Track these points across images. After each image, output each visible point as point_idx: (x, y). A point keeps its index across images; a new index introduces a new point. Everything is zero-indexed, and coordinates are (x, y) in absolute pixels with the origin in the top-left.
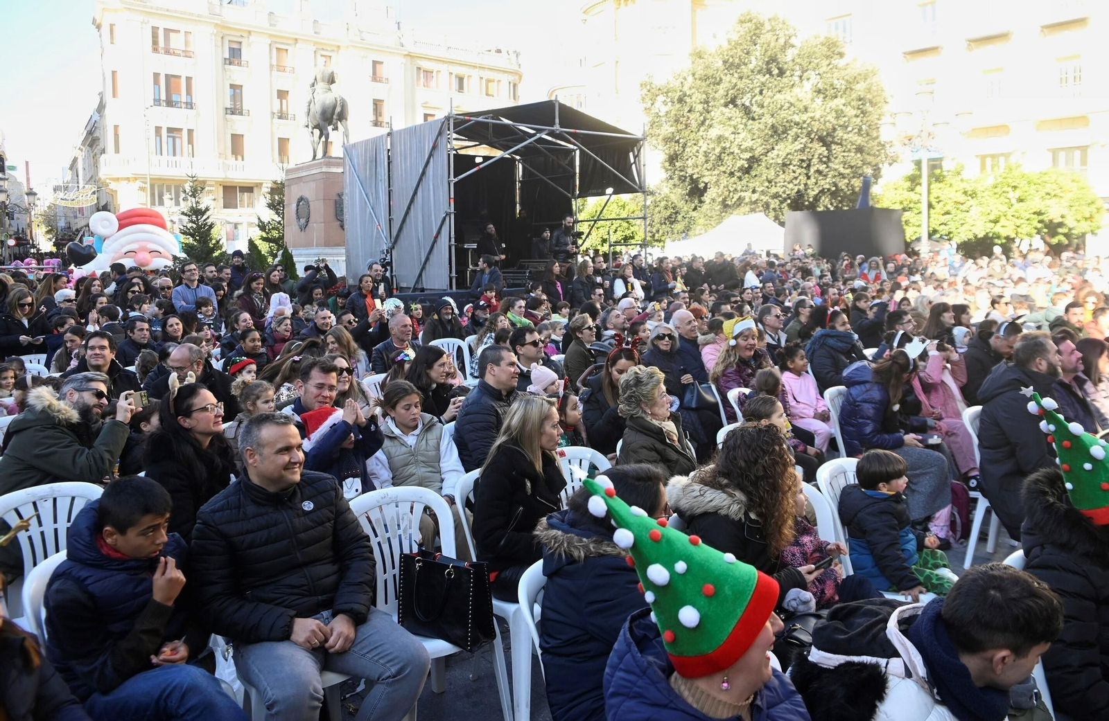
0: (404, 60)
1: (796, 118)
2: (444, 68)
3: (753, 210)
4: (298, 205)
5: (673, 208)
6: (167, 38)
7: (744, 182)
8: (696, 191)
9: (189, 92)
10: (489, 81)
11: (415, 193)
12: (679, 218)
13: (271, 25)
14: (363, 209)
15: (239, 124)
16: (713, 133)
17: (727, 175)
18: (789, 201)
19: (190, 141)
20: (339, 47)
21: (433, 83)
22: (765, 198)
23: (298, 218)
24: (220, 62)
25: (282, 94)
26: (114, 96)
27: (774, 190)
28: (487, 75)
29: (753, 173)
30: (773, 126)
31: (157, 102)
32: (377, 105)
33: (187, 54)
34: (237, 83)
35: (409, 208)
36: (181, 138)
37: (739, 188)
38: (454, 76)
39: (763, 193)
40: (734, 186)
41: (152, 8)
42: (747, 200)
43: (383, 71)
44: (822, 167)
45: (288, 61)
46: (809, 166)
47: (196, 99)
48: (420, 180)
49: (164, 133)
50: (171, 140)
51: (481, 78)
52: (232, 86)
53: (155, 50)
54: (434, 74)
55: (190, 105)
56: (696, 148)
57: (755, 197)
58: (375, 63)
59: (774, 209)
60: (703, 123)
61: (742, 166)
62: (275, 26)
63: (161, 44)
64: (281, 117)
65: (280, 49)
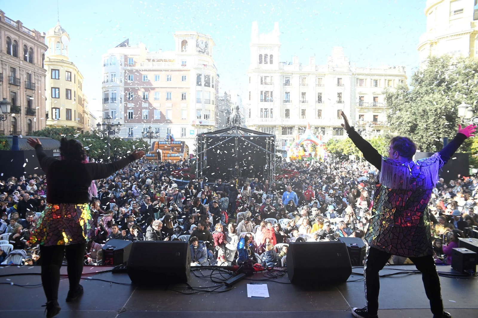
0: (351, 77)
2: (369, 78)
6: (265, 79)
10: (389, 81)
13: (300, 70)
15: (288, 106)
19: (271, 112)
20: (325, 74)
21: (364, 84)
24: (282, 84)
25: (303, 94)
26: (250, 99)
28: (388, 78)
31: (262, 100)
32: (339, 95)
33: (271, 84)
34: (288, 91)
36: (268, 111)
38: (373, 80)
41: (261, 70)
43: (342, 82)
45: (306, 81)
49: (263, 110)
50: (265, 112)
51: (386, 80)
52: (286, 93)
53: (262, 84)
54: (364, 80)
55: (272, 101)
58: (339, 79)
62: (301, 70)
63: (263, 81)
64: (303, 102)
65: (303, 78)
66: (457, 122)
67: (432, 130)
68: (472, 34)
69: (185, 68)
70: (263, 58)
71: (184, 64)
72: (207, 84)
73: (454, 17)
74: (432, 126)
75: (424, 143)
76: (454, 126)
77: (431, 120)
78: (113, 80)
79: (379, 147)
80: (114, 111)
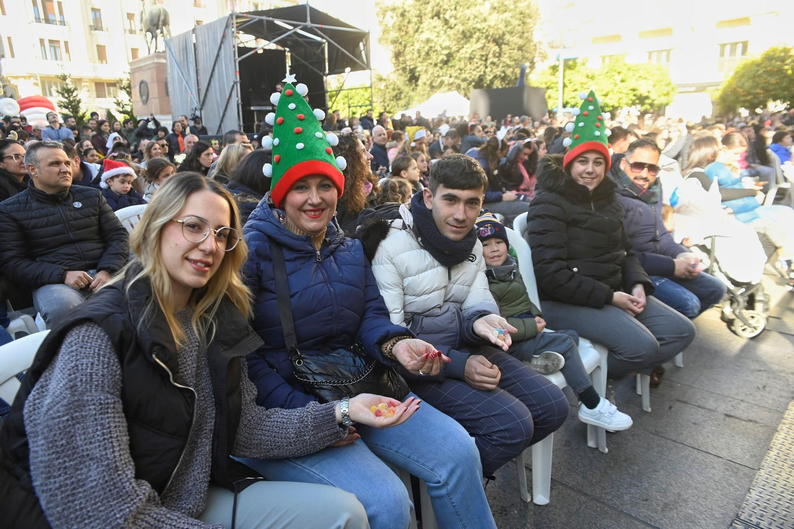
1: (478, 26)
3: (449, 89)
4: (140, 87)
5: (399, 89)
7: (444, 70)
8: (413, 78)
9: (61, 13)
11: (213, 70)
12: (403, 96)
14: (180, 82)
15: (100, 37)
16: (423, 37)
17: (433, 66)
18: (473, 83)
19: (67, 50)
22: (458, 81)
23: (141, 96)
25: (130, 16)
27: (463, 76)
29: (450, 64)
30: (463, 32)
31: (38, 20)
34: (96, 7)
35: (210, 80)
36: (60, 47)
37: (441, 74)
39: (456, 77)
40: (438, 73)
42: (446, 82)
44: (495, 60)
46: (486, 60)
48: (216, 60)
49: (47, 43)
50: (52, 49)
52: (93, 10)
55: (63, 23)
56: (412, 47)
57: (451, 80)
59: (464, 89)
60: (417, 30)
61: (443, 59)
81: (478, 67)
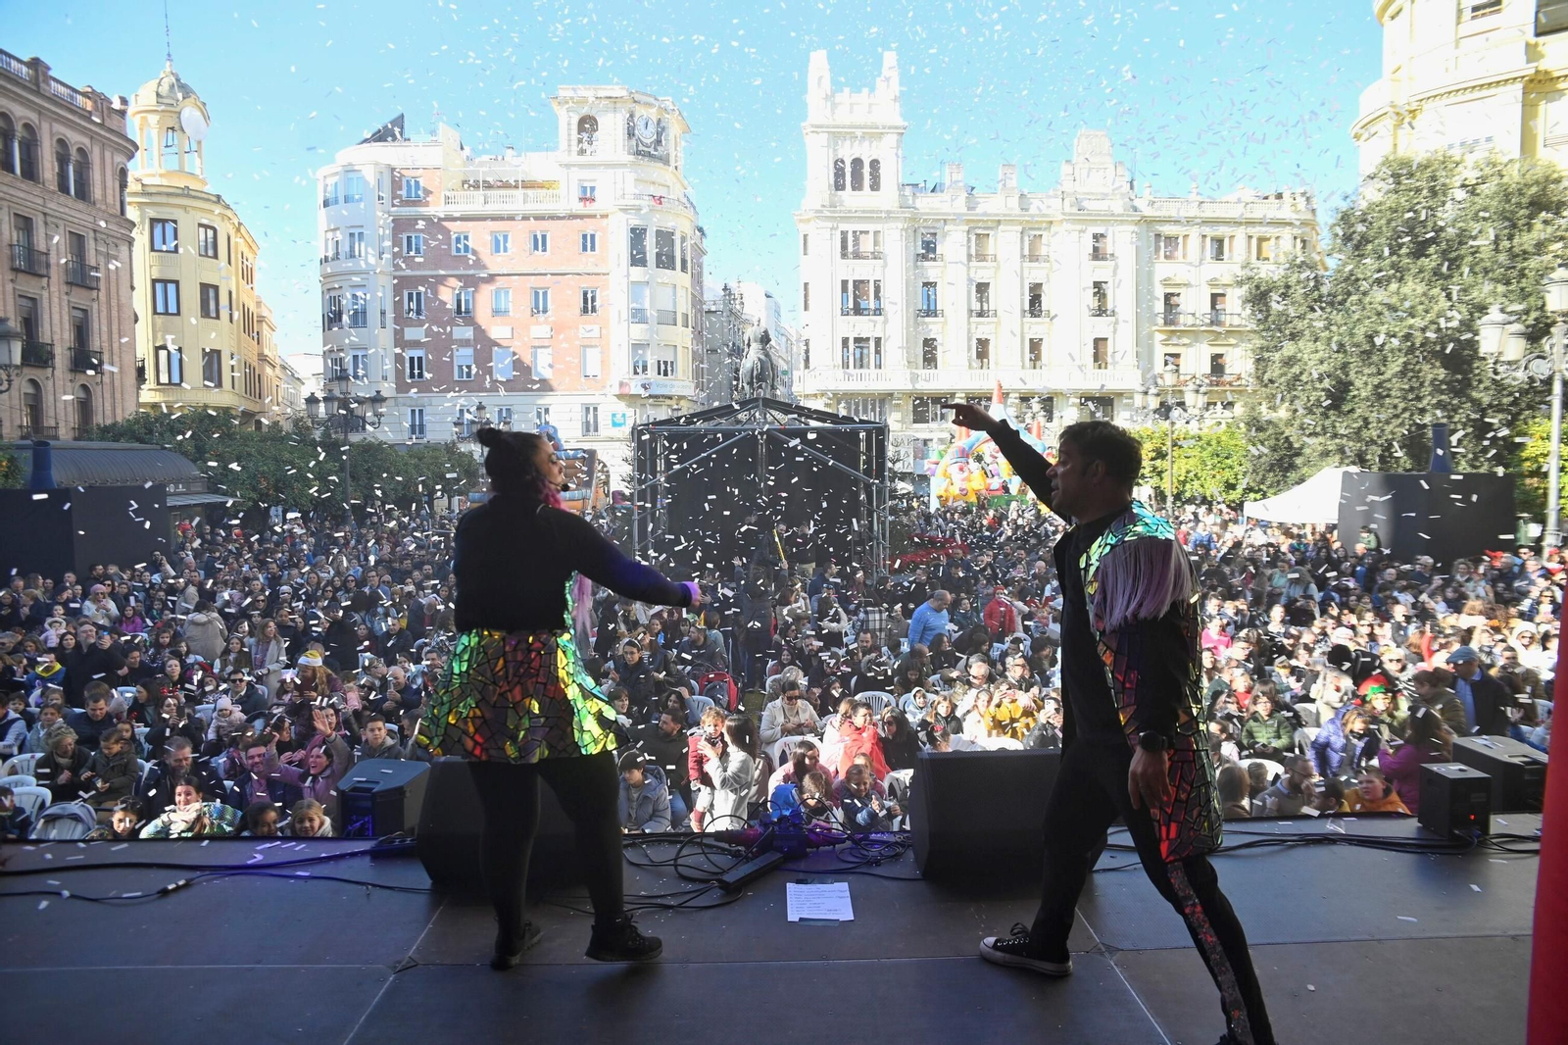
0: (1137, 228)
2: (1194, 233)
6: (856, 242)
9: (877, 297)
10: (1261, 240)
13: (970, 209)
15: (933, 328)
19: (878, 352)
20: (1051, 222)
21: (1179, 253)
24: (912, 257)
25: (982, 288)
26: (806, 308)
28: (1257, 231)
31: (845, 311)
32: (1100, 289)
33: (876, 256)
34: (931, 280)
36: (868, 347)
38: (1208, 240)
41: (841, 212)
43: (1109, 246)
45: (991, 247)
47: (885, 304)
49: (851, 342)
50: (858, 351)
51: (1250, 237)
52: (925, 284)
53: (844, 255)
54: (1180, 240)
55: (878, 311)
58: (1097, 237)
62: (974, 208)
63: (850, 249)
64: (981, 314)
65: (980, 236)
66: (1477, 371)
67: (1396, 401)
68: (1531, 81)
69: (590, 208)
70: (848, 170)
71: (588, 195)
72: (665, 261)
73: (1470, 26)
74: (1397, 386)
75: (1373, 442)
76: (1469, 385)
77: (1394, 367)
78: (357, 253)
79: (1227, 458)
80: (360, 353)
81: (1397, 416)
